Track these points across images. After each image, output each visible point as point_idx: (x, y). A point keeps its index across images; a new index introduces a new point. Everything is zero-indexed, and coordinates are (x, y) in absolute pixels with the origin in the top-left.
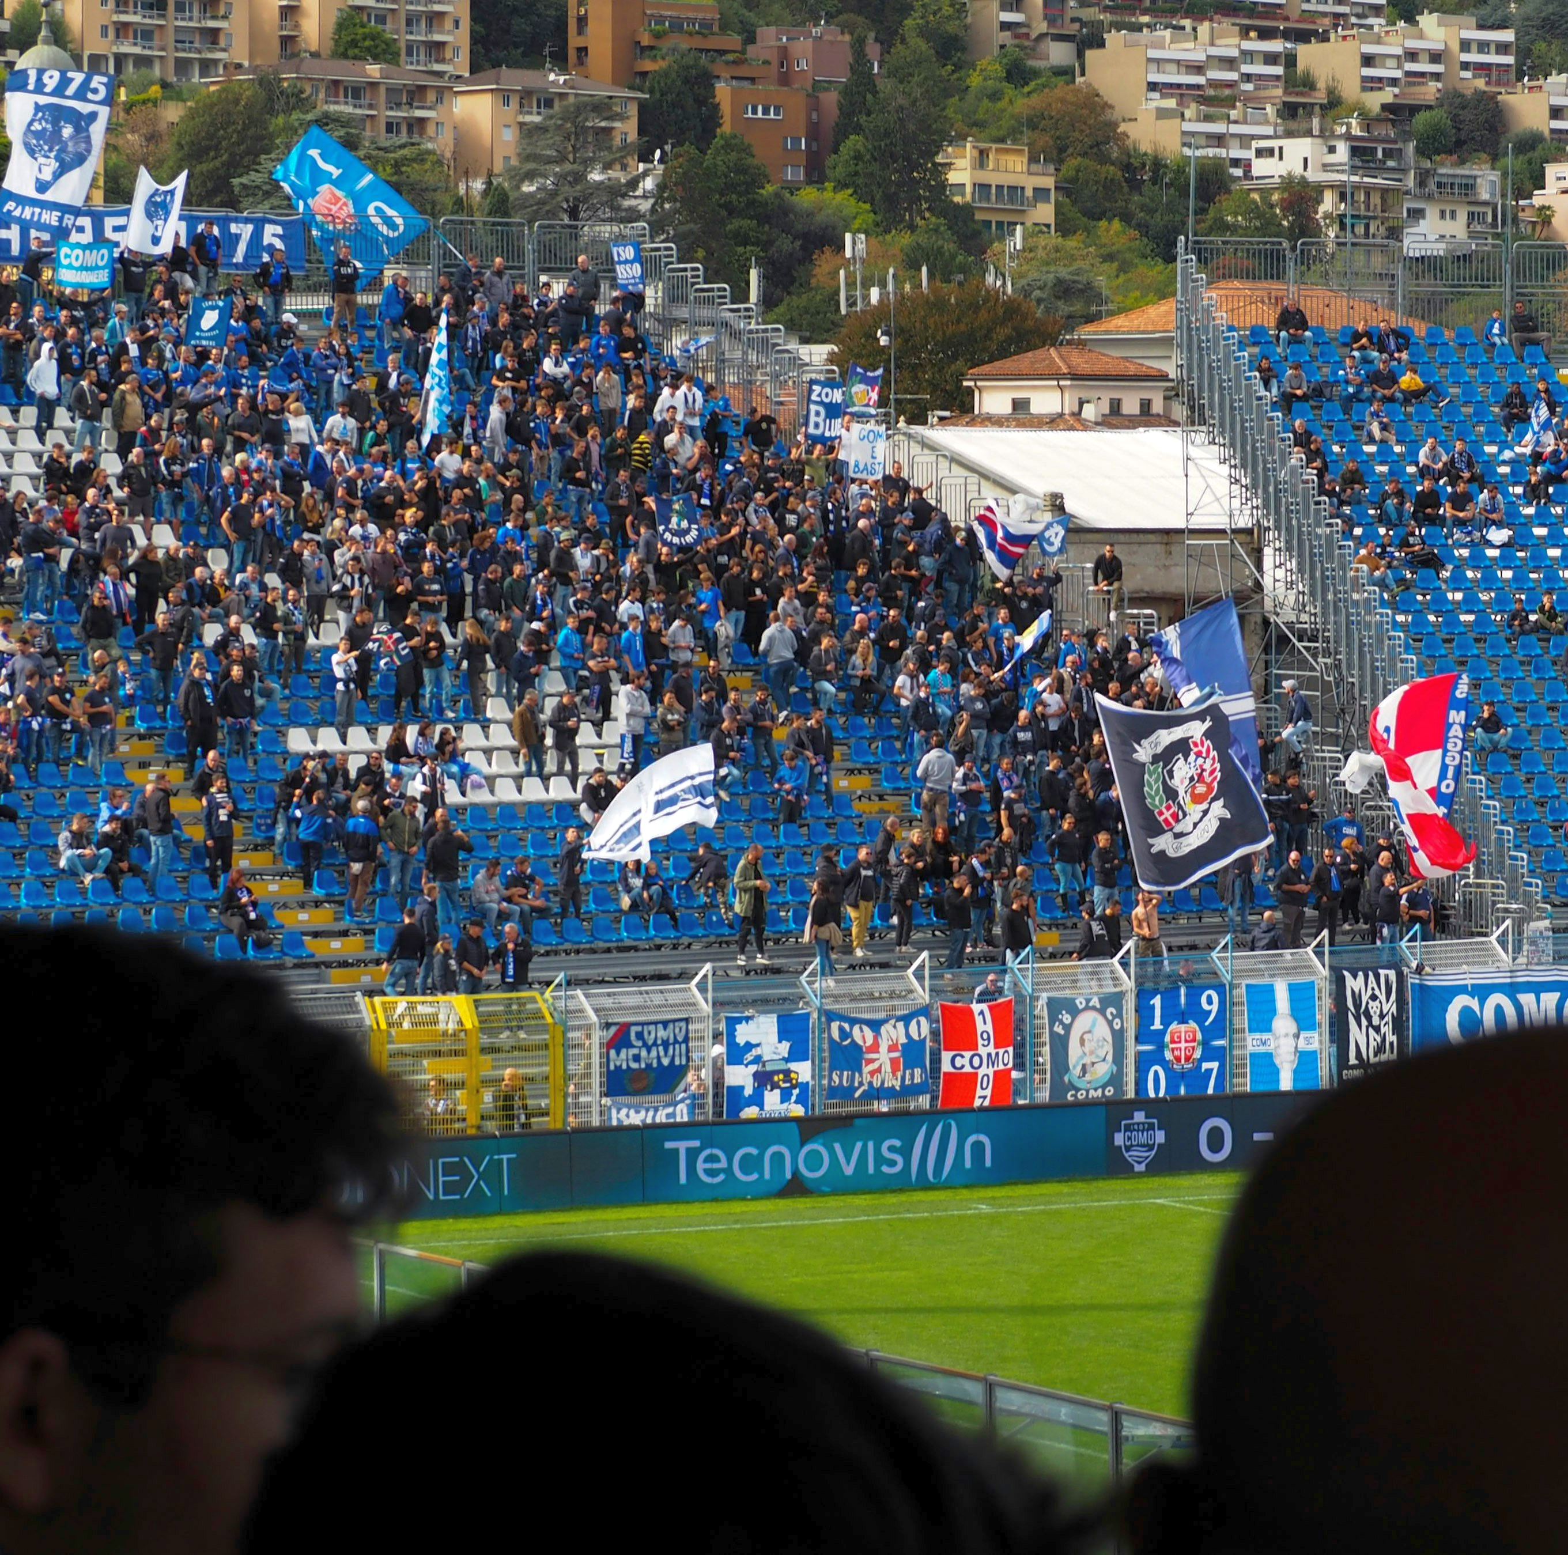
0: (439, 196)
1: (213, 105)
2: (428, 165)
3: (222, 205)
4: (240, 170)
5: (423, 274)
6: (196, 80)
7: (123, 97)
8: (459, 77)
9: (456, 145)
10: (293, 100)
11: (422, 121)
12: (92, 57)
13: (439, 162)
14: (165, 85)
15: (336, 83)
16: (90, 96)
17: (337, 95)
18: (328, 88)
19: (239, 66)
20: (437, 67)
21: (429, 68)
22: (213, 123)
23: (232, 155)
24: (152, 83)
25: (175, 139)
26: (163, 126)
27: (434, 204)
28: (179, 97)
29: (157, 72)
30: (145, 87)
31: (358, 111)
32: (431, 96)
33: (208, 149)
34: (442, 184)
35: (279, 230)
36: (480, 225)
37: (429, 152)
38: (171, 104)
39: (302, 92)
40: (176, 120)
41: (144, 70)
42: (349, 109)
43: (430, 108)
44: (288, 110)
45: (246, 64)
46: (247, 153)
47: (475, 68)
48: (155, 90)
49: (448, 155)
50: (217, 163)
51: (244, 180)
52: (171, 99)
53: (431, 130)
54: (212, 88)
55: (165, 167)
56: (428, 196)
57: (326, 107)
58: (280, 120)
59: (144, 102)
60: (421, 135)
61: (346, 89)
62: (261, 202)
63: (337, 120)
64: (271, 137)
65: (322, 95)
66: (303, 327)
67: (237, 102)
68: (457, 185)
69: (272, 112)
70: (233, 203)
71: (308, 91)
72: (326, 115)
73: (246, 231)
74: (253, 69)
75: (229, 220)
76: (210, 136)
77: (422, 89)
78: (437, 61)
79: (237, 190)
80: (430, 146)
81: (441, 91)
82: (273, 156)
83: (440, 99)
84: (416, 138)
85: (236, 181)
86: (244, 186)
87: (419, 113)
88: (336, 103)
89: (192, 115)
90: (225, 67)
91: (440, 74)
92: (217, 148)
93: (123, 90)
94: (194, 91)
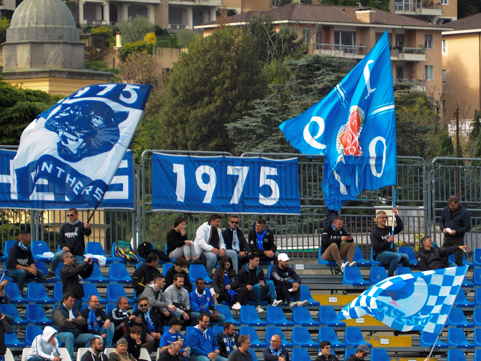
0: (427, 138)
1: (206, 51)
2: (416, 108)
3: (218, 148)
4: (235, 115)
5: (414, 213)
6: (190, 26)
7: (119, 45)
8: (447, 21)
9: (444, 88)
10: (284, 46)
11: (411, 65)
12: (87, 5)
13: (428, 104)
14: (159, 32)
15: (327, 29)
16: (122, 98)
17: (327, 40)
18: (319, 34)
19: (232, 13)
20: (425, 12)
21: (418, 12)
22: (206, 70)
23: (225, 100)
24: (147, 31)
25: (170, 85)
26: (158, 73)
27: (423, 145)
28: (174, 44)
29: (152, 19)
30: (141, 35)
31: (349, 56)
32: (420, 40)
33: (202, 94)
34: (433, 126)
35: (274, 171)
36: (468, 165)
37: (417, 95)
38: (166, 51)
39: (293, 37)
40: (171, 67)
41: (139, 18)
42: (341, 54)
43: (419, 52)
44: (280, 55)
45: (239, 10)
46: (239, 98)
47: (461, 13)
48: (150, 38)
49: (437, 97)
50: (212, 107)
51: (238, 124)
52: (165, 45)
53: (420, 74)
54: (206, 35)
55: (161, 112)
56: (418, 137)
57: (317, 52)
58: (273, 65)
59: (140, 49)
60: (411, 79)
61: (337, 34)
62: (255, 146)
63: (328, 65)
64: (264, 82)
65: (313, 41)
66: (299, 267)
67: (227, 47)
68: (446, 127)
69: (263, 56)
70: (227, 146)
71: (300, 36)
72: (317, 60)
73: (243, 172)
74: (246, 16)
75: (225, 163)
76: (204, 82)
77: (411, 34)
78: (426, 6)
79: (231, 134)
80: (419, 89)
81: (429, 36)
82: (266, 100)
83: (428, 43)
84: (405, 81)
85: (230, 126)
86: (238, 131)
87: (408, 57)
88: (326, 48)
89: (186, 61)
90: (218, 14)
91: (428, 19)
92: (211, 94)
93: (118, 38)
94: (188, 37)
